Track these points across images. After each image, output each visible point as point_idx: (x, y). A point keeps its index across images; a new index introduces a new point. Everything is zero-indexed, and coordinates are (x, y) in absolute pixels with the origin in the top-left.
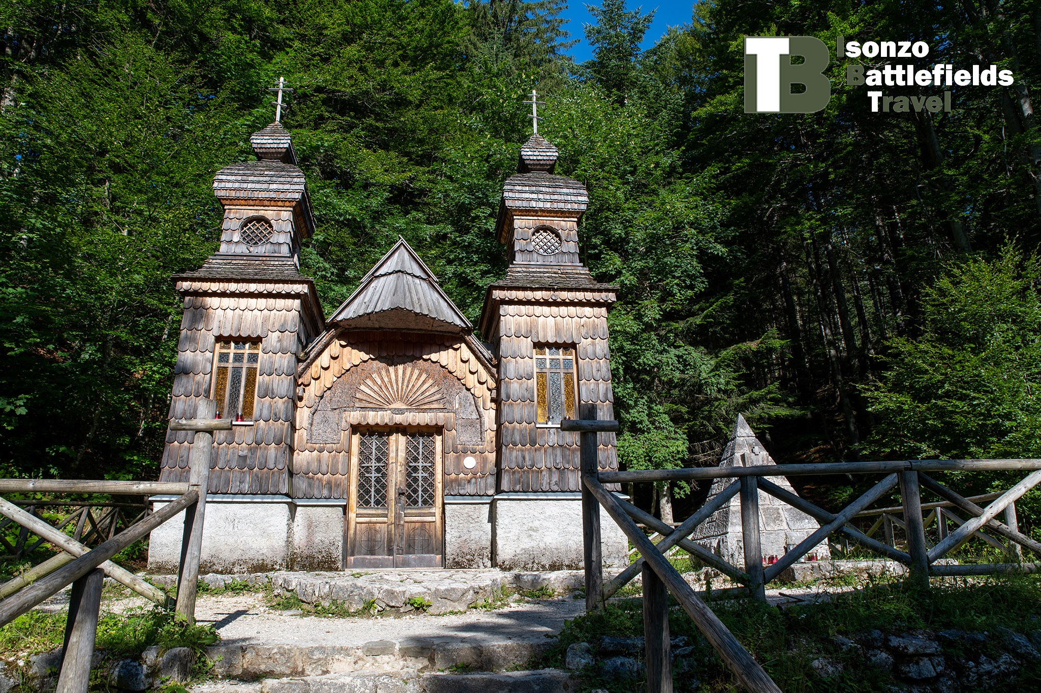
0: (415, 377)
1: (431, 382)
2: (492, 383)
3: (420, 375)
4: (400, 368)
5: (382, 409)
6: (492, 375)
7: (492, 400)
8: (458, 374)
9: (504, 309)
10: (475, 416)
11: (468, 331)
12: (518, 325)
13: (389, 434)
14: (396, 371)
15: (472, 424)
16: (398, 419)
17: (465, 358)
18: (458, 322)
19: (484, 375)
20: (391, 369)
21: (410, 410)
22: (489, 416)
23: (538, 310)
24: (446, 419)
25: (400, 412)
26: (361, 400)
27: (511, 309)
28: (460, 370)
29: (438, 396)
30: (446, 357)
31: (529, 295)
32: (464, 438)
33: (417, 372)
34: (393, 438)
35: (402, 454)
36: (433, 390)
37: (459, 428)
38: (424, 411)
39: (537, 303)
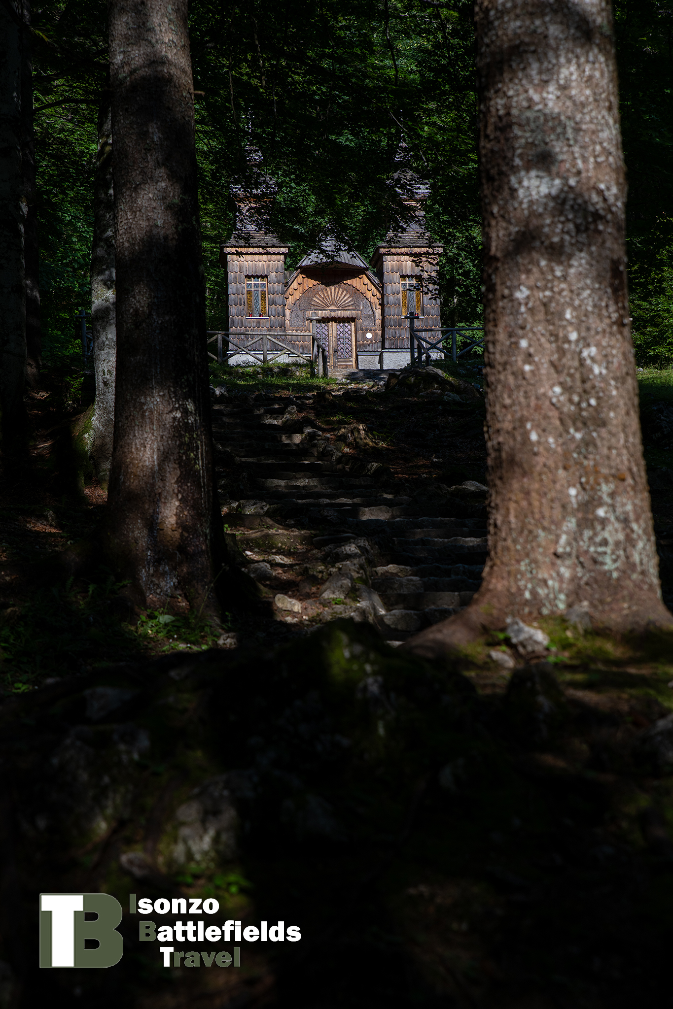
0: (340, 293)
1: (348, 295)
2: (379, 296)
3: (343, 292)
4: (333, 288)
5: (325, 310)
6: (379, 292)
7: (379, 304)
8: (362, 291)
9: (385, 258)
10: (371, 313)
11: (367, 269)
12: (392, 266)
13: (328, 322)
14: (331, 290)
15: (369, 316)
16: (333, 314)
17: (366, 283)
18: (362, 265)
19: (376, 292)
20: (328, 289)
21: (339, 310)
22: (378, 312)
23: (403, 258)
24: (357, 314)
25: (334, 311)
26: (314, 305)
27: (389, 257)
28: (363, 289)
29: (352, 303)
30: (355, 282)
31: (398, 250)
32: (366, 323)
33: (341, 290)
34: (330, 324)
35: (335, 332)
36: (350, 300)
37: (363, 318)
38: (346, 310)
39: (402, 254)
